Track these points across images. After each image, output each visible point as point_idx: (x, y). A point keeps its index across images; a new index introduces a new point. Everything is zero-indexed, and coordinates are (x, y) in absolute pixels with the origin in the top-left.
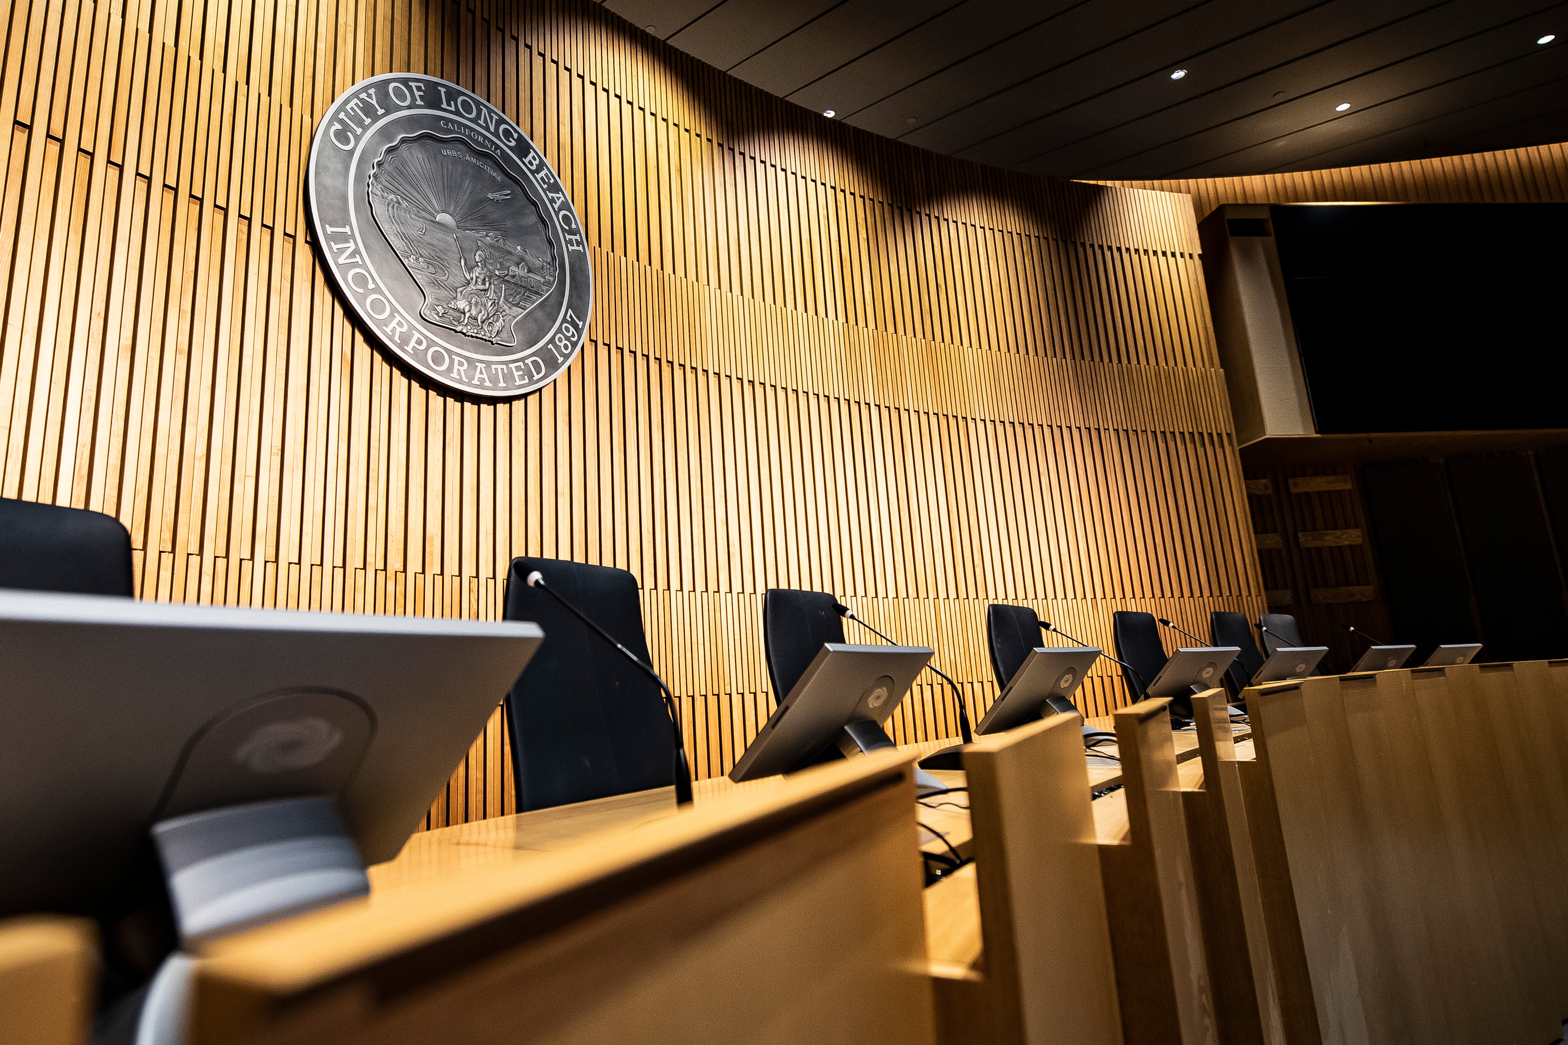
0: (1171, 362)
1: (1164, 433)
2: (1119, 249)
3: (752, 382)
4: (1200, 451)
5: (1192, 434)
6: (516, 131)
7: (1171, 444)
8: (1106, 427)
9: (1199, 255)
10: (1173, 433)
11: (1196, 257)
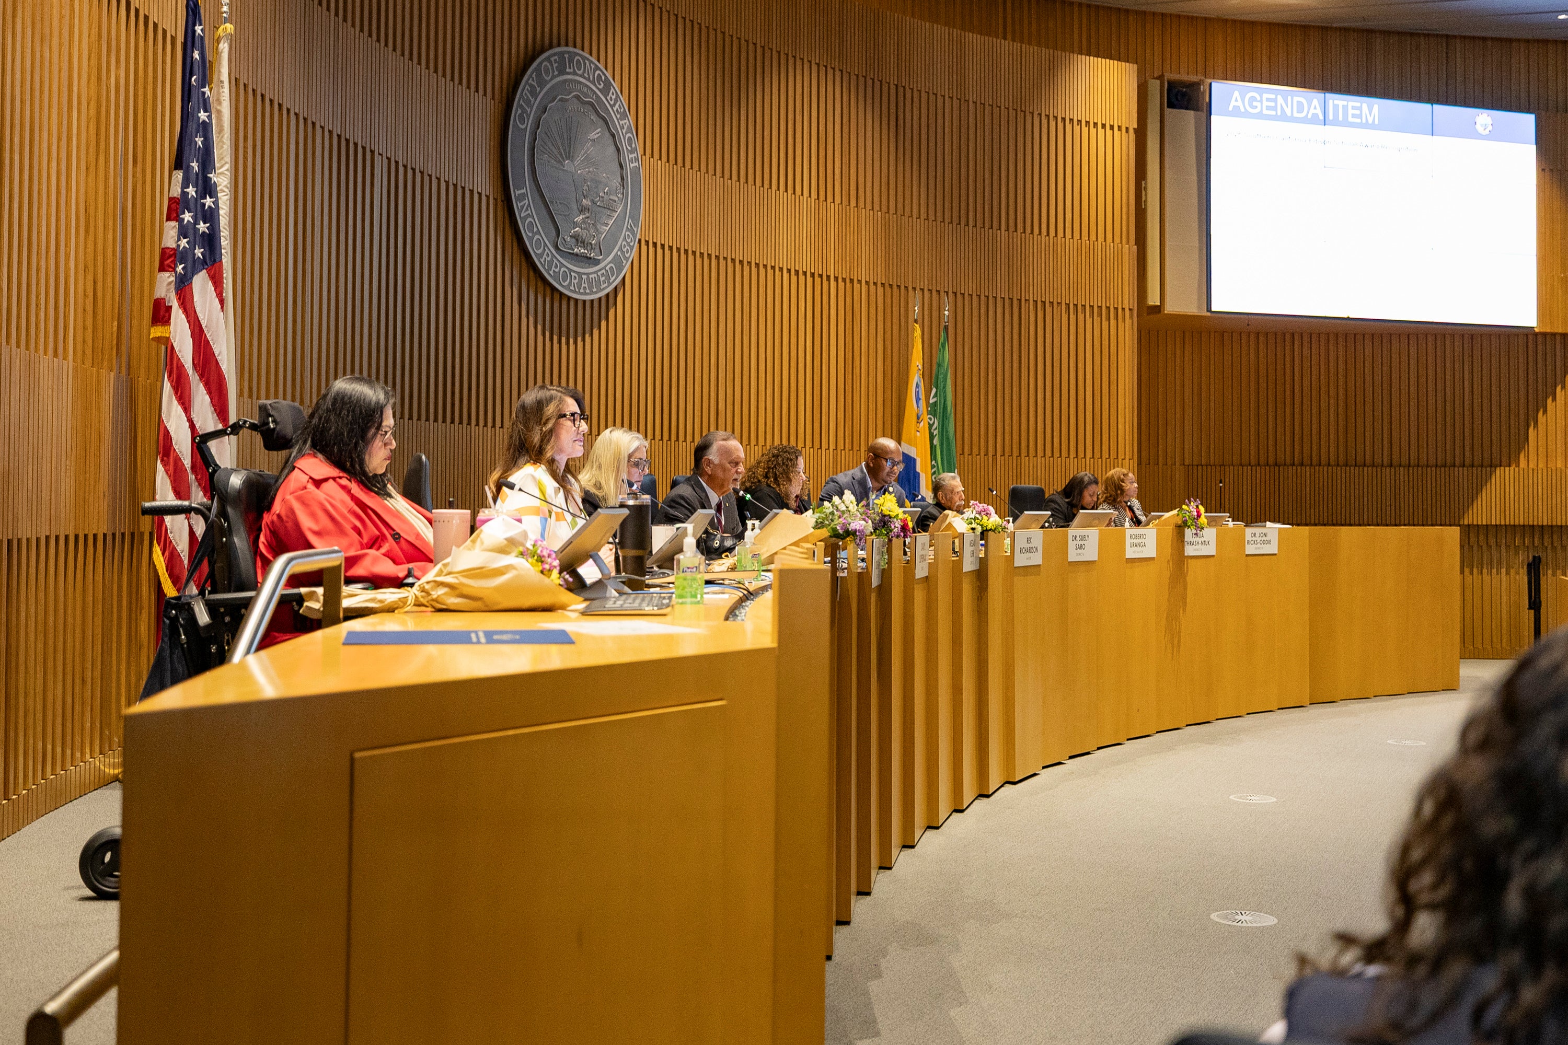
0: (1093, 237)
1: (1076, 306)
2: (1064, 119)
3: (741, 262)
4: (1105, 324)
5: (1100, 308)
6: (605, 75)
7: (1081, 317)
8: (1027, 298)
9: (1134, 129)
10: (1084, 306)
11: (1131, 131)
